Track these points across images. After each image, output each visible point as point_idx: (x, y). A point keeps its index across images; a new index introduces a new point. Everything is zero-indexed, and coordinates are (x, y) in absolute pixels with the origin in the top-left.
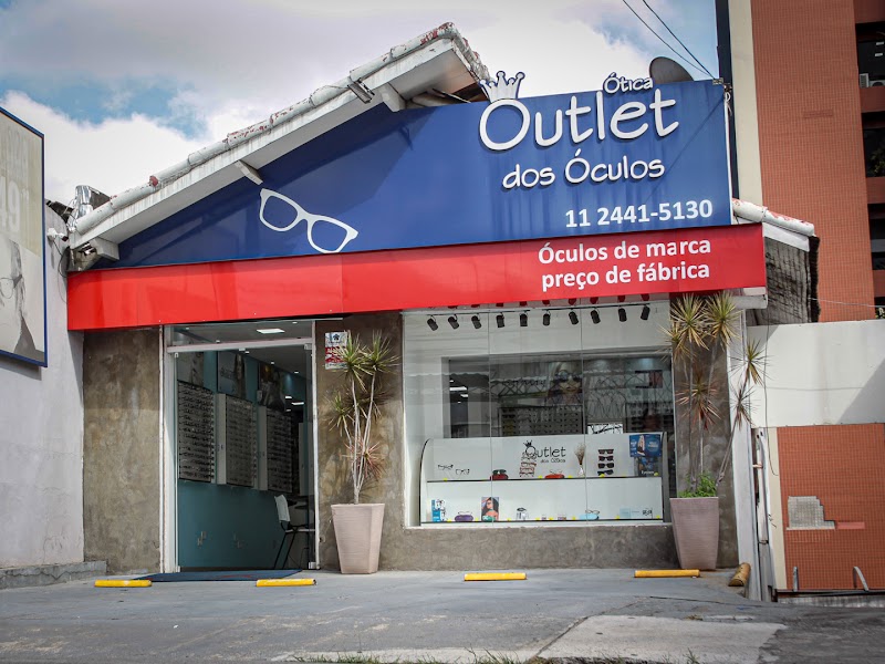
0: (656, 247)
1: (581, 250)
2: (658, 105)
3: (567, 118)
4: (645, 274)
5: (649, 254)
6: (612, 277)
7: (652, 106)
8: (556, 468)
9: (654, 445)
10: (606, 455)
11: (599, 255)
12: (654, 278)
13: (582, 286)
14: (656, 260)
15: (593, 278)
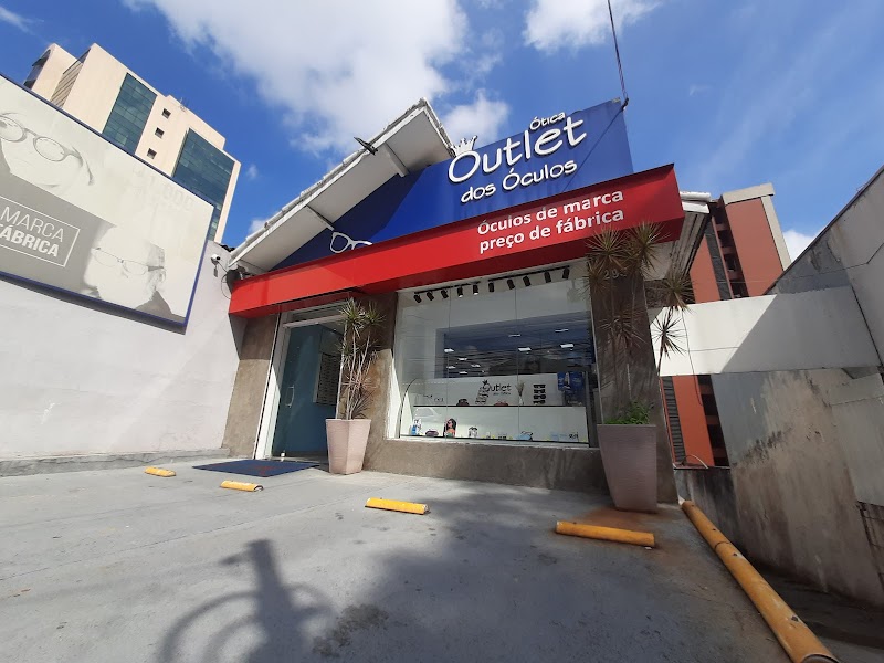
0: (572, 206)
1: (510, 221)
2: (569, 128)
3: (504, 153)
4: (563, 228)
5: (566, 212)
6: (534, 235)
7: (565, 129)
8: (504, 399)
9: (578, 381)
10: (539, 389)
11: (524, 220)
12: (572, 229)
13: (510, 245)
14: (572, 216)
15: (519, 238)
